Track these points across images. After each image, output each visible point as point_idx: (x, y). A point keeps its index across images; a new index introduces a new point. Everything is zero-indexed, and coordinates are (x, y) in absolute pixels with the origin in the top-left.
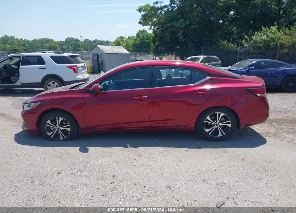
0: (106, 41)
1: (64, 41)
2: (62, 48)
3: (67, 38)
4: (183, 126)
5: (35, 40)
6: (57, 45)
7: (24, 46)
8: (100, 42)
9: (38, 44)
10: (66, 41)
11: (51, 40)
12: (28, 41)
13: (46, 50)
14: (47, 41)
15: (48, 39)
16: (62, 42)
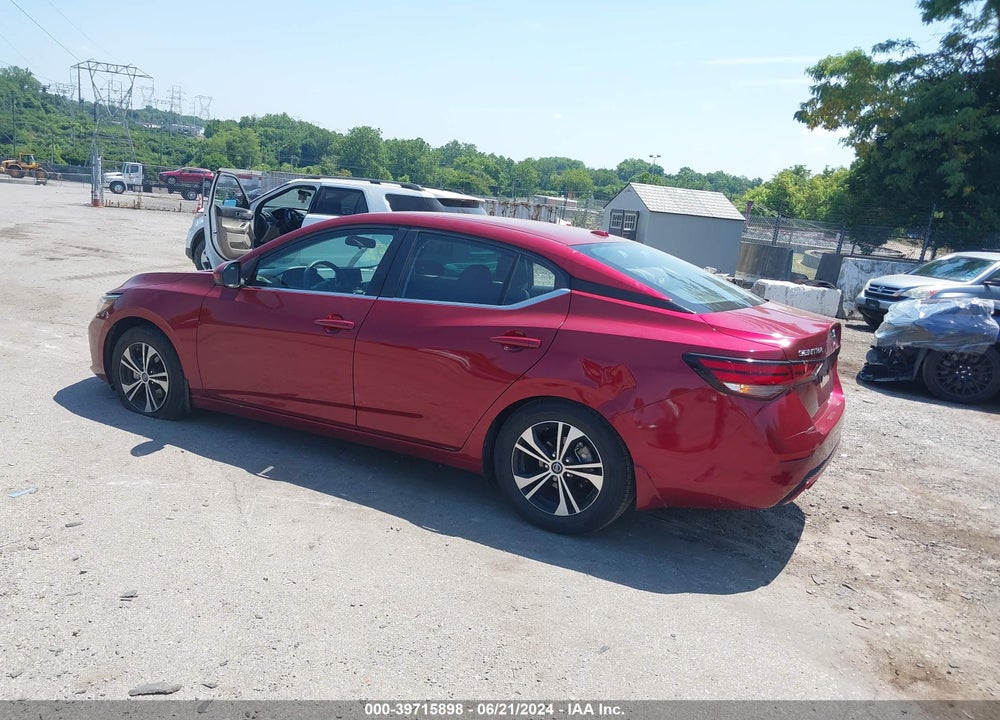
0: (751, 179)
1: (615, 169)
2: (601, 191)
3: (626, 162)
4: (448, 446)
5: (528, 161)
6: (589, 181)
7: (495, 175)
8: (731, 182)
9: (534, 174)
10: (620, 169)
11: (576, 165)
12: (510, 163)
13: (552, 192)
14: (562, 165)
15: (568, 160)
16: (605, 171)
